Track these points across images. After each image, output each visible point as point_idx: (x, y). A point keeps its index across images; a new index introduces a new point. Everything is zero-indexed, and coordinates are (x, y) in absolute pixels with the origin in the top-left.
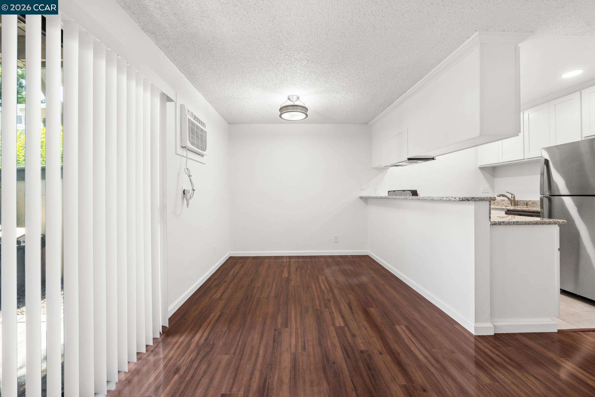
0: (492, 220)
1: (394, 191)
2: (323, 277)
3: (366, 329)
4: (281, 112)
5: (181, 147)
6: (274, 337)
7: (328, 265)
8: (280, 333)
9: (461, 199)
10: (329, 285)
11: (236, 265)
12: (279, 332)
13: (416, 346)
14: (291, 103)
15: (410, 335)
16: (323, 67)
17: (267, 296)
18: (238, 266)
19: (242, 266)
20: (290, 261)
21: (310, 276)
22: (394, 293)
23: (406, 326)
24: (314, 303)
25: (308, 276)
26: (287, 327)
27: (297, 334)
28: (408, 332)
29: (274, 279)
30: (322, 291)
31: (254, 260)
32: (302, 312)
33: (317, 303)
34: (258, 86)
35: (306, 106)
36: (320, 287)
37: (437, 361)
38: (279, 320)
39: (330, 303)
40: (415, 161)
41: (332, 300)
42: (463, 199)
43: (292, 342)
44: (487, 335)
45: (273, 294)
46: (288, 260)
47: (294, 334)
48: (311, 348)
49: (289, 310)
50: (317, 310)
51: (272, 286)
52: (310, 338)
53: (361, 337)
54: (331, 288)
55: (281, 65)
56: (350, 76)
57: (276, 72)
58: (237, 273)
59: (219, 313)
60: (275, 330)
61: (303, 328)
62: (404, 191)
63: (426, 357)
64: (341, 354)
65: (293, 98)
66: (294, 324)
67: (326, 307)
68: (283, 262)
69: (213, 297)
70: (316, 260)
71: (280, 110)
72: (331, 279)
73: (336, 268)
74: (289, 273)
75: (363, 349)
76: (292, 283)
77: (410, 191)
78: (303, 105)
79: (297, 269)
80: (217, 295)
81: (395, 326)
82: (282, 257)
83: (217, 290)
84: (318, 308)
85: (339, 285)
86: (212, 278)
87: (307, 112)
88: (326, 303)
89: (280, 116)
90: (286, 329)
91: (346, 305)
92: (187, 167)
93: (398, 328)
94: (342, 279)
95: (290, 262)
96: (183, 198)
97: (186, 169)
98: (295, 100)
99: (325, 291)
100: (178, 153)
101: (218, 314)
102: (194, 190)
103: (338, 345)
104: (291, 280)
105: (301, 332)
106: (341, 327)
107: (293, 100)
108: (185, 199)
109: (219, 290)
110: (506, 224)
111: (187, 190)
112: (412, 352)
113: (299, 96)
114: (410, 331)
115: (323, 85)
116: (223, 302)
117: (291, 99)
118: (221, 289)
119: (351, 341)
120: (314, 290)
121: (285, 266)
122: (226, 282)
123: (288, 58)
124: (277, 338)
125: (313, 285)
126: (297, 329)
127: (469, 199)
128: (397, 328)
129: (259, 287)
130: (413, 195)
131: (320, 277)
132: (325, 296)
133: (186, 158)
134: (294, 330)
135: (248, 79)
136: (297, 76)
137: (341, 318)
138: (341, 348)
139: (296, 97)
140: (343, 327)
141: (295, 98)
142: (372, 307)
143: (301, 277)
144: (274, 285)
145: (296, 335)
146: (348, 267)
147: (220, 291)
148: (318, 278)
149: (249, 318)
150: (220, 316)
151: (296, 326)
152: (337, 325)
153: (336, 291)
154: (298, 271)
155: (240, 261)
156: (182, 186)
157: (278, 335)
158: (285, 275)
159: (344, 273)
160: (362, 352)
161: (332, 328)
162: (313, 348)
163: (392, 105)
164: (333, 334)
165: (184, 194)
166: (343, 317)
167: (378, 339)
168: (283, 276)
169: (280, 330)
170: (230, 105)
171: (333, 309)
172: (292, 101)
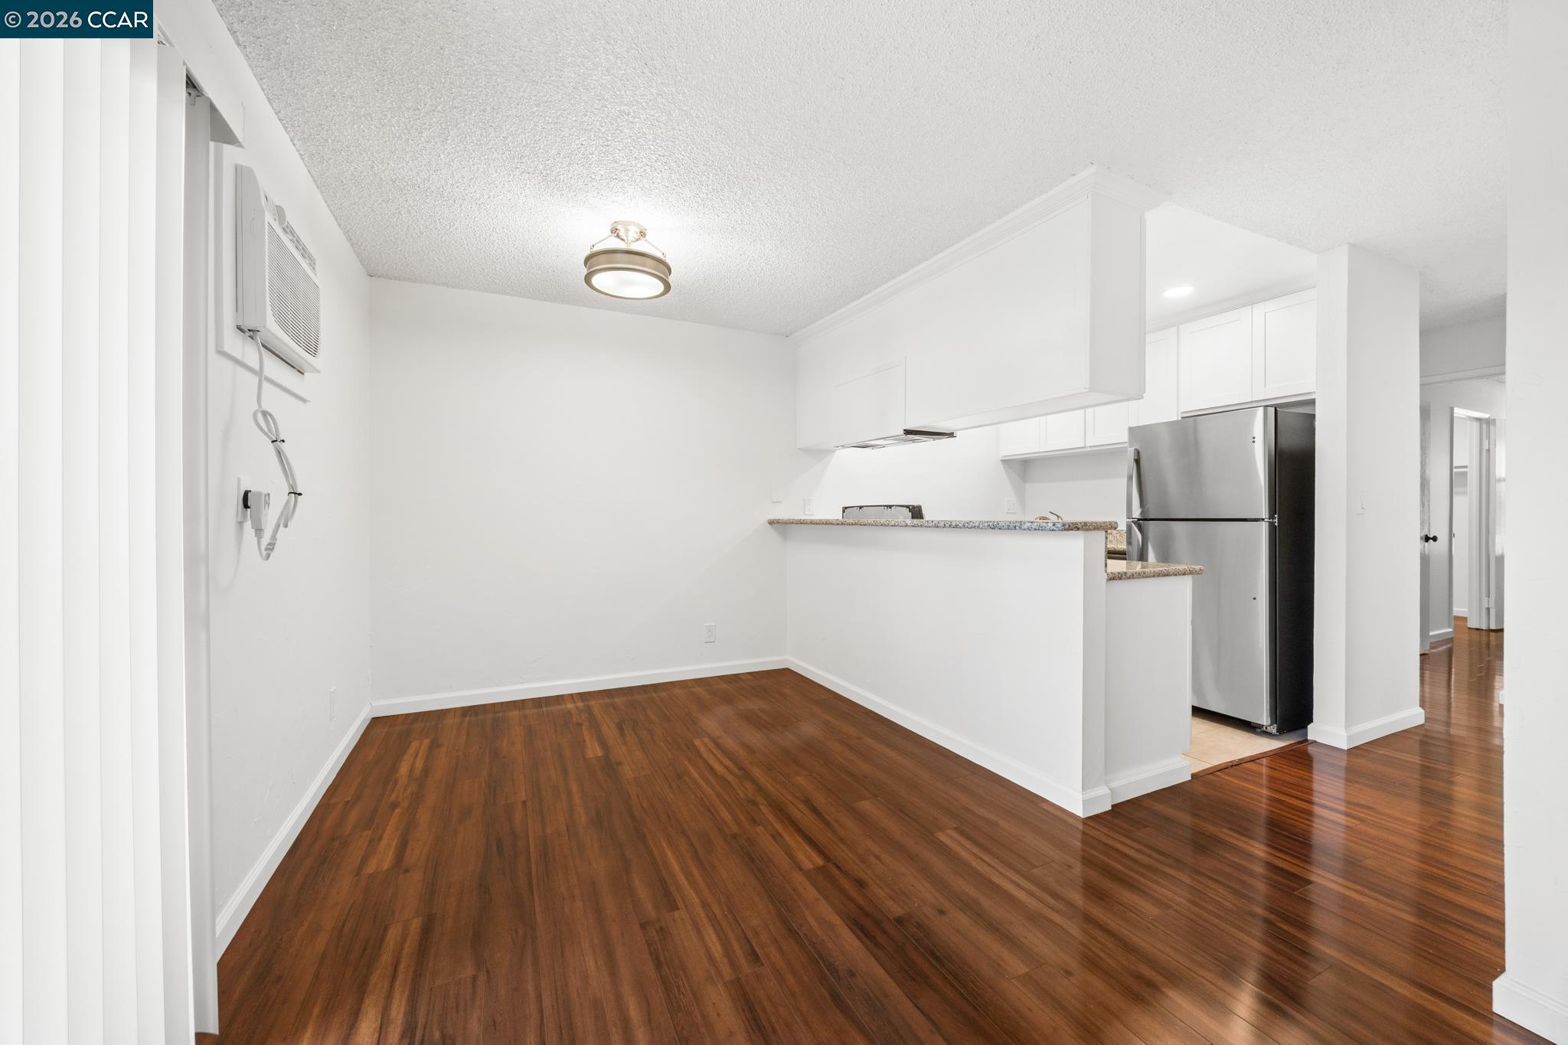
0: (1109, 570)
1: (861, 507)
2: (706, 740)
3: (878, 858)
4: (589, 269)
5: (239, 328)
6: (652, 949)
7: (704, 707)
8: (663, 932)
9: (1067, 526)
10: (731, 760)
11: (410, 742)
12: (658, 929)
13: (1001, 873)
14: (622, 246)
15: (975, 850)
16: (749, 160)
17: (567, 827)
18: (418, 747)
19: (435, 745)
20: (589, 707)
21: (670, 744)
22: (890, 753)
23: (955, 828)
24: (718, 818)
25: (662, 743)
26: (673, 907)
27: (713, 919)
28: (968, 844)
29: (565, 772)
30: (722, 780)
31: (467, 719)
32: (696, 852)
33: (726, 816)
34: (530, 170)
35: (668, 261)
36: (712, 769)
37: (1055, 895)
38: (642, 892)
39: (760, 809)
40: (917, 437)
41: (760, 800)
42: (1069, 526)
43: (714, 949)
44: (1101, 813)
45: (582, 817)
46: (580, 704)
47: (705, 921)
48: (773, 949)
49: (656, 853)
50: (734, 836)
51: (569, 793)
52: (755, 922)
53: (878, 882)
54: (741, 768)
55: (632, 122)
56: (804, 202)
57: (608, 140)
58: (426, 771)
59: (416, 924)
60: (643, 926)
61: (722, 896)
62: (890, 507)
63: (1031, 894)
64: (856, 943)
65: (627, 230)
66: (692, 892)
67: (754, 821)
68: (569, 712)
69: (370, 869)
70: (664, 694)
71: (588, 260)
72: (729, 742)
73: (725, 711)
74: (603, 744)
75: (898, 914)
76: (627, 771)
77: (908, 507)
78: (659, 255)
79: (621, 729)
80: (384, 858)
81: (935, 835)
82: (559, 699)
83: (371, 841)
84: (735, 829)
85: (757, 754)
86: (333, 801)
87: (670, 278)
88: (749, 810)
89: (588, 279)
90: (676, 913)
91: (802, 807)
92: (265, 407)
93: (942, 837)
94: (755, 738)
95: (589, 710)
96: (241, 524)
97: (260, 417)
98: (634, 239)
99: (730, 778)
100: (226, 349)
101: (414, 926)
102: (300, 494)
103: (836, 920)
104: (619, 764)
105: (724, 912)
106: (818, 868)
107: (627, 236)
108: (248, 524)
109: (380, 839)
110: (1129, 578)
111: (259, 494)
112: (998, 887)
113: (646, 230)
114: (968, 838)
115: (727, 212)
116: (417, 876)
117: (622, 234)
118: (386, 836)
119: (861, 901)
120: (701, 782)
121: (580, 725)
122: (394, 806)
123: (664, 105)
124: (663, 951)
125: (691, 768)
126: (705, 905)
127: (1079, 526)
128: (939, 837)
129: (524, 803)
130: (913, 517)
131: (697, 742)
132: (738, 794)
133: (256, 379)
134: (700, 911)
135: (506, 138)
136: (666, 168)
137: (806, 843)
138: (850, 928)
139: (639, 231)
140: (823, 867)
141: (633, 233)
142: (865, 799)
143: (644, 750)
144: (574, 788)
145: (713, 926)
146: (755, 705)
147: (384, 842)
148: (694, 745)
149: (537, 910)
150: (427, 930)
151: (699, 897)
152: (808, 865)
153: (758, 773)
154: (626, 732)
155: (418, 726)
156: (239, 479)
157: (660, 940)
158: (594, 750)
159: (752, 719)
160: (899, 921)
161: (798, 878)
162: (780, 949)
163: (865, 297)
164: (810, 893)
165: (246, 506)
166: (811, 841)
167: (917, 876)
168: (590, 754)
169: (659, 920)
170: (400, 213)
171: (774, 824)
172: (623, 240)
